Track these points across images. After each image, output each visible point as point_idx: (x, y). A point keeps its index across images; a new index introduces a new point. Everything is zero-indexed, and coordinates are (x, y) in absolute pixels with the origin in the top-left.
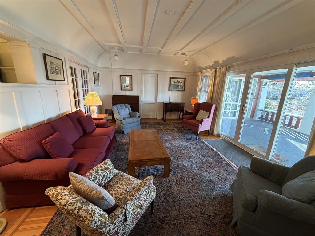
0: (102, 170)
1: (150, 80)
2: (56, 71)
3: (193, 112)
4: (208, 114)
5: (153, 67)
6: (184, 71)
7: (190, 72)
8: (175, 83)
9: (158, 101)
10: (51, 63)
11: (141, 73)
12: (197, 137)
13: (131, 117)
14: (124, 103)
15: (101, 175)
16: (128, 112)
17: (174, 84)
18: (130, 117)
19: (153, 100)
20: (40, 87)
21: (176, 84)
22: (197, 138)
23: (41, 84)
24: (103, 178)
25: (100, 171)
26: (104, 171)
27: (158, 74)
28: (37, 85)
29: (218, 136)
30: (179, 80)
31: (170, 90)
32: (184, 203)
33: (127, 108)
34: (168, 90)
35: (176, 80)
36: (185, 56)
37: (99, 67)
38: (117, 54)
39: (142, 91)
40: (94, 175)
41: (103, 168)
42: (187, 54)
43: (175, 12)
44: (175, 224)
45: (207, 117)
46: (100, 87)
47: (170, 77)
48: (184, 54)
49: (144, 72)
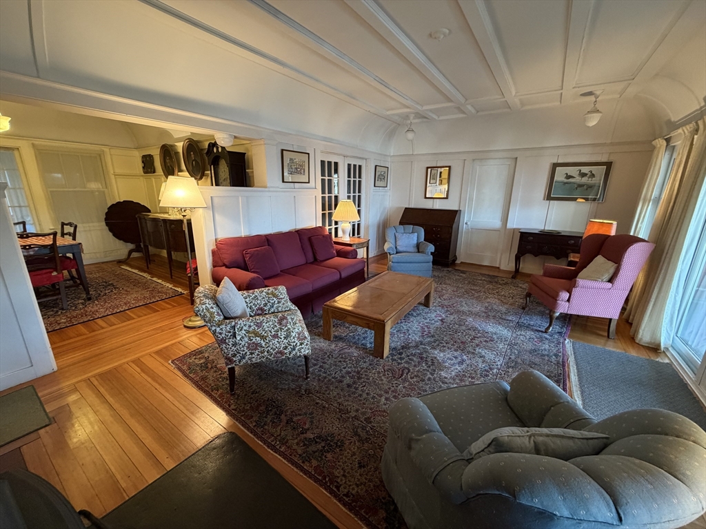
0: (268, 294)
1: (493, 174)
2: (298, 169)
3: (578, 260)
4: (612, 271)
5: (503, 143)
6: (609, 141)
7: (631, 143)
8: (568, 177)
9: (510, 226)
10: (291, 159)
11: (474, 160)
12: (550, 325)
13: (419, 252)
14: (414, 224)
15: (264, 298)
16: (415, 242)
17: (566, 180)
18: (417, 251)
19: (496, 223)
20: (269, 191)
21: (571, 180)
22: (548, 328)
23: (272, 187)
24: (266, 304)
25: (264, 293)
26: (270, 296)
27: (517, 158)
28: (266, 189)
29: (655, 349)
30: (585, 169)
31: (549, 197)
32: (361, 395)
33: (416, 234)
34: (542, 198)
35: (573, 171)
36: (592, 98)
37: (392, 154)
38: (413, 127)
39: (471, 199)
40: (257, 294)
41: (269, 292)
42: (598, 93)
43: (450, 30)
44: (317, 403)
45: (607, 276)
46: (388, 193)
47: (555, 161)
48: (590, 93)
49: (481, 157)
